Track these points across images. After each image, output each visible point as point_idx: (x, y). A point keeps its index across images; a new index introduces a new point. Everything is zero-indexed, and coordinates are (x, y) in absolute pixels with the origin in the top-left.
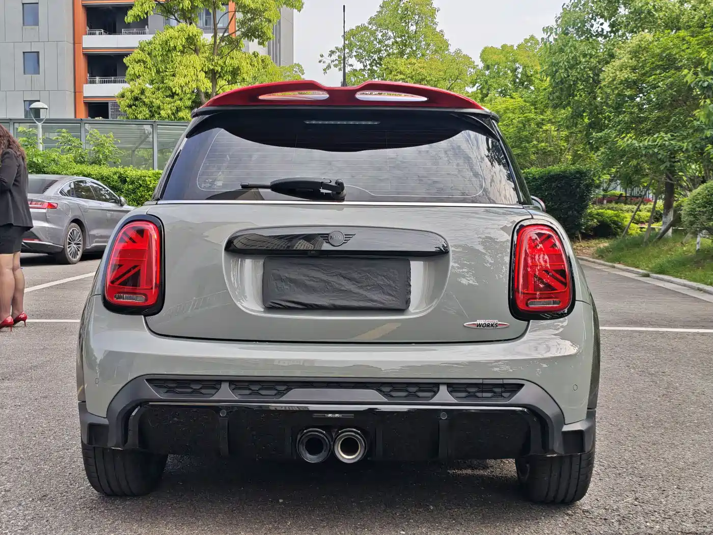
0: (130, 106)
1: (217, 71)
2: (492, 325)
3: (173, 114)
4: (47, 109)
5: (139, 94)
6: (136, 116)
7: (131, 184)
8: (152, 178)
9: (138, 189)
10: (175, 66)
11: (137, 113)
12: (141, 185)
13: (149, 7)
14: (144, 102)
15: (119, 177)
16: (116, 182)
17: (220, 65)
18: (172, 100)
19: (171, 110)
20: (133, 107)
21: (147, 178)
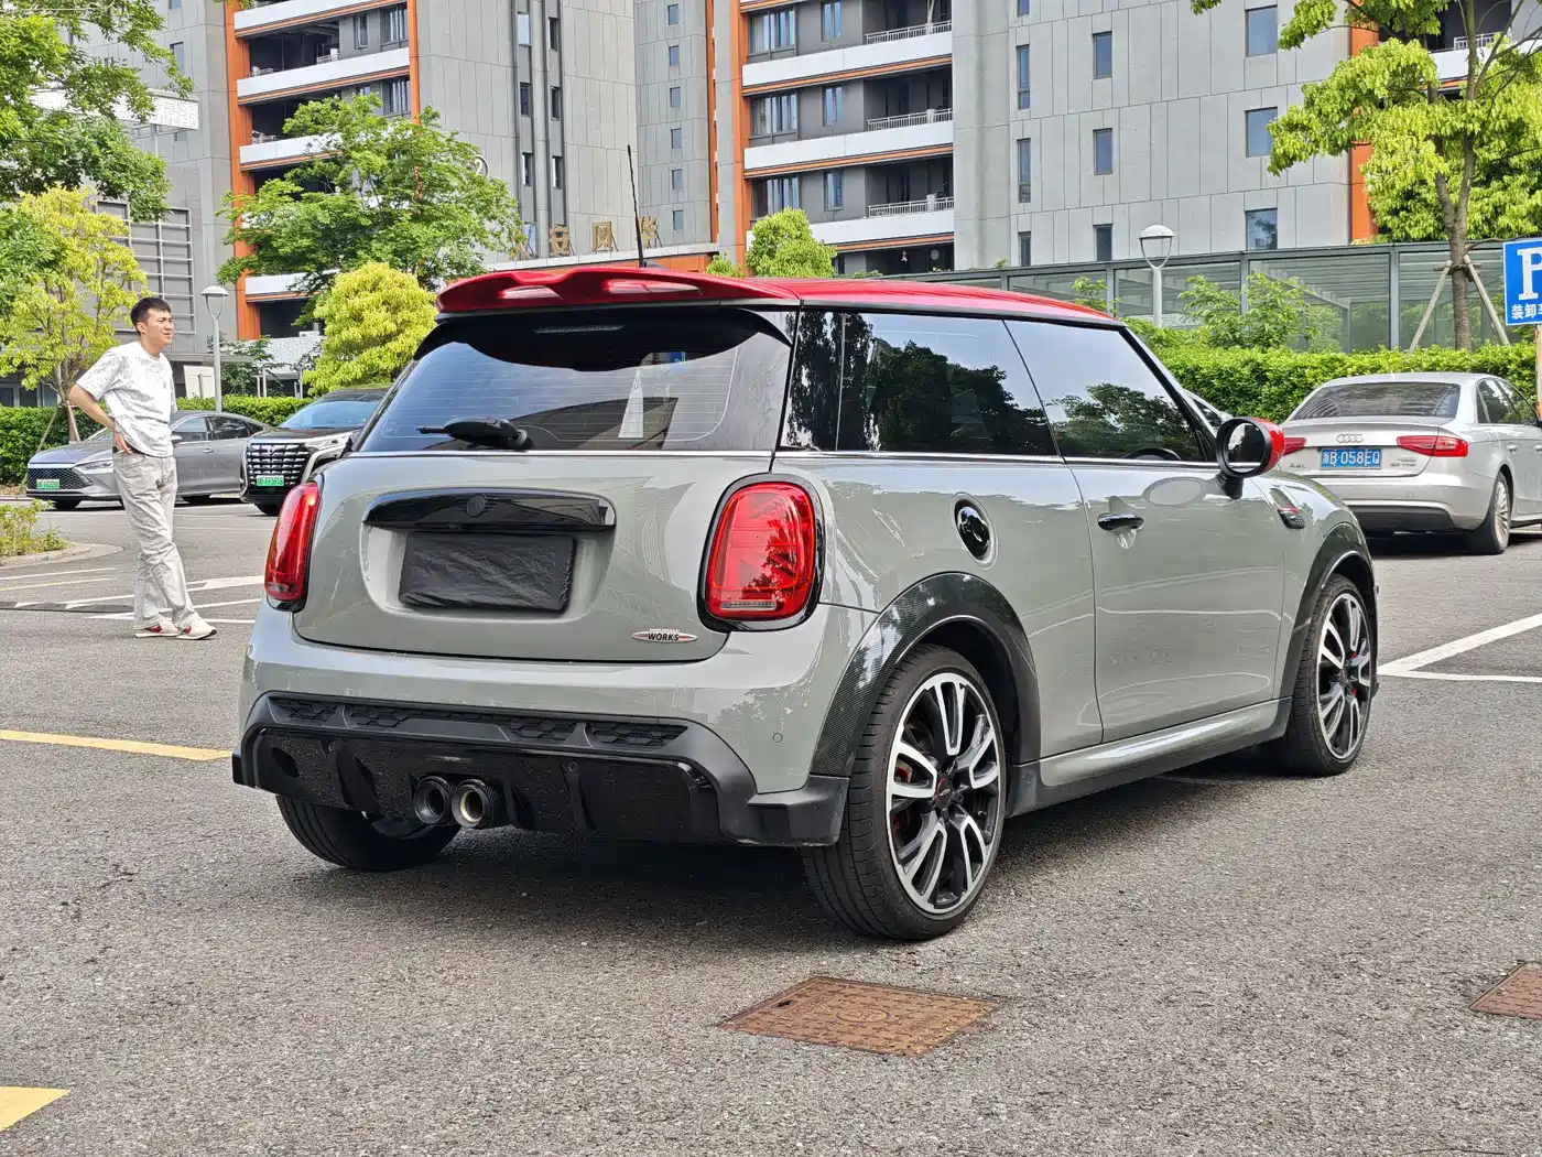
0: (1394, 212)
1: (1473, 133)
2: (670, 637)
3: (1487, 221)
4: (1171, 237)
5: (1414, 185)
6: (1406, 232)
7: (1275, 385)
8: (1319, 370)
9: (1290, 393)
10: (1370, 132)
11: (1410, 226)
12: (1295, 386)
13: (1323, 12)
14: (1425, 200)
15: (1253, 371)
16: (1248, 380)
17: (1479, 119)
18: (1485, 192)
19: (1482, 214)
20: (1402, 213)
21: (1307, 371)
